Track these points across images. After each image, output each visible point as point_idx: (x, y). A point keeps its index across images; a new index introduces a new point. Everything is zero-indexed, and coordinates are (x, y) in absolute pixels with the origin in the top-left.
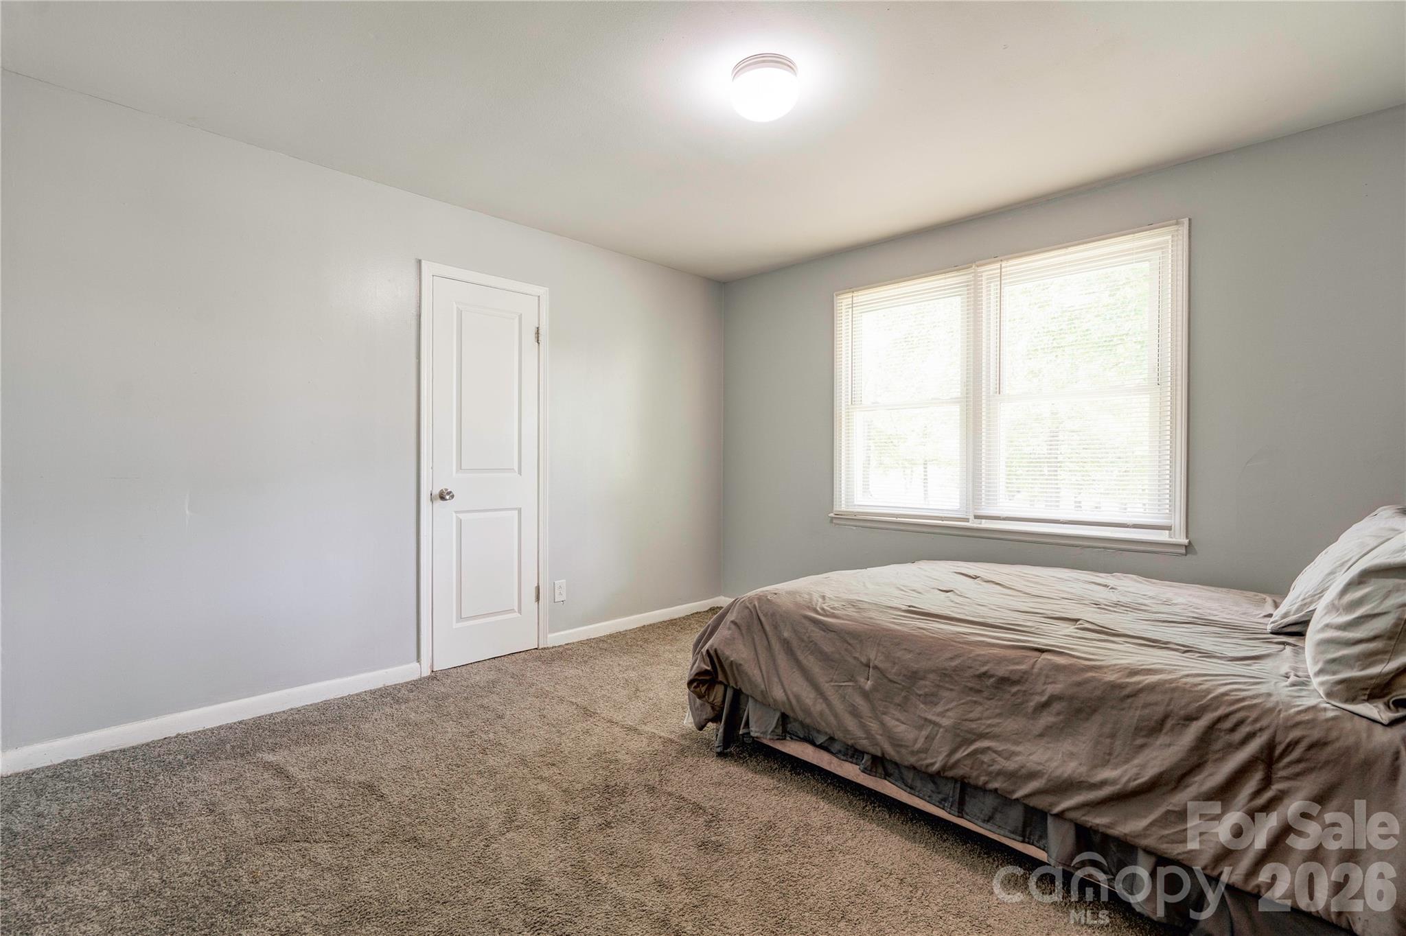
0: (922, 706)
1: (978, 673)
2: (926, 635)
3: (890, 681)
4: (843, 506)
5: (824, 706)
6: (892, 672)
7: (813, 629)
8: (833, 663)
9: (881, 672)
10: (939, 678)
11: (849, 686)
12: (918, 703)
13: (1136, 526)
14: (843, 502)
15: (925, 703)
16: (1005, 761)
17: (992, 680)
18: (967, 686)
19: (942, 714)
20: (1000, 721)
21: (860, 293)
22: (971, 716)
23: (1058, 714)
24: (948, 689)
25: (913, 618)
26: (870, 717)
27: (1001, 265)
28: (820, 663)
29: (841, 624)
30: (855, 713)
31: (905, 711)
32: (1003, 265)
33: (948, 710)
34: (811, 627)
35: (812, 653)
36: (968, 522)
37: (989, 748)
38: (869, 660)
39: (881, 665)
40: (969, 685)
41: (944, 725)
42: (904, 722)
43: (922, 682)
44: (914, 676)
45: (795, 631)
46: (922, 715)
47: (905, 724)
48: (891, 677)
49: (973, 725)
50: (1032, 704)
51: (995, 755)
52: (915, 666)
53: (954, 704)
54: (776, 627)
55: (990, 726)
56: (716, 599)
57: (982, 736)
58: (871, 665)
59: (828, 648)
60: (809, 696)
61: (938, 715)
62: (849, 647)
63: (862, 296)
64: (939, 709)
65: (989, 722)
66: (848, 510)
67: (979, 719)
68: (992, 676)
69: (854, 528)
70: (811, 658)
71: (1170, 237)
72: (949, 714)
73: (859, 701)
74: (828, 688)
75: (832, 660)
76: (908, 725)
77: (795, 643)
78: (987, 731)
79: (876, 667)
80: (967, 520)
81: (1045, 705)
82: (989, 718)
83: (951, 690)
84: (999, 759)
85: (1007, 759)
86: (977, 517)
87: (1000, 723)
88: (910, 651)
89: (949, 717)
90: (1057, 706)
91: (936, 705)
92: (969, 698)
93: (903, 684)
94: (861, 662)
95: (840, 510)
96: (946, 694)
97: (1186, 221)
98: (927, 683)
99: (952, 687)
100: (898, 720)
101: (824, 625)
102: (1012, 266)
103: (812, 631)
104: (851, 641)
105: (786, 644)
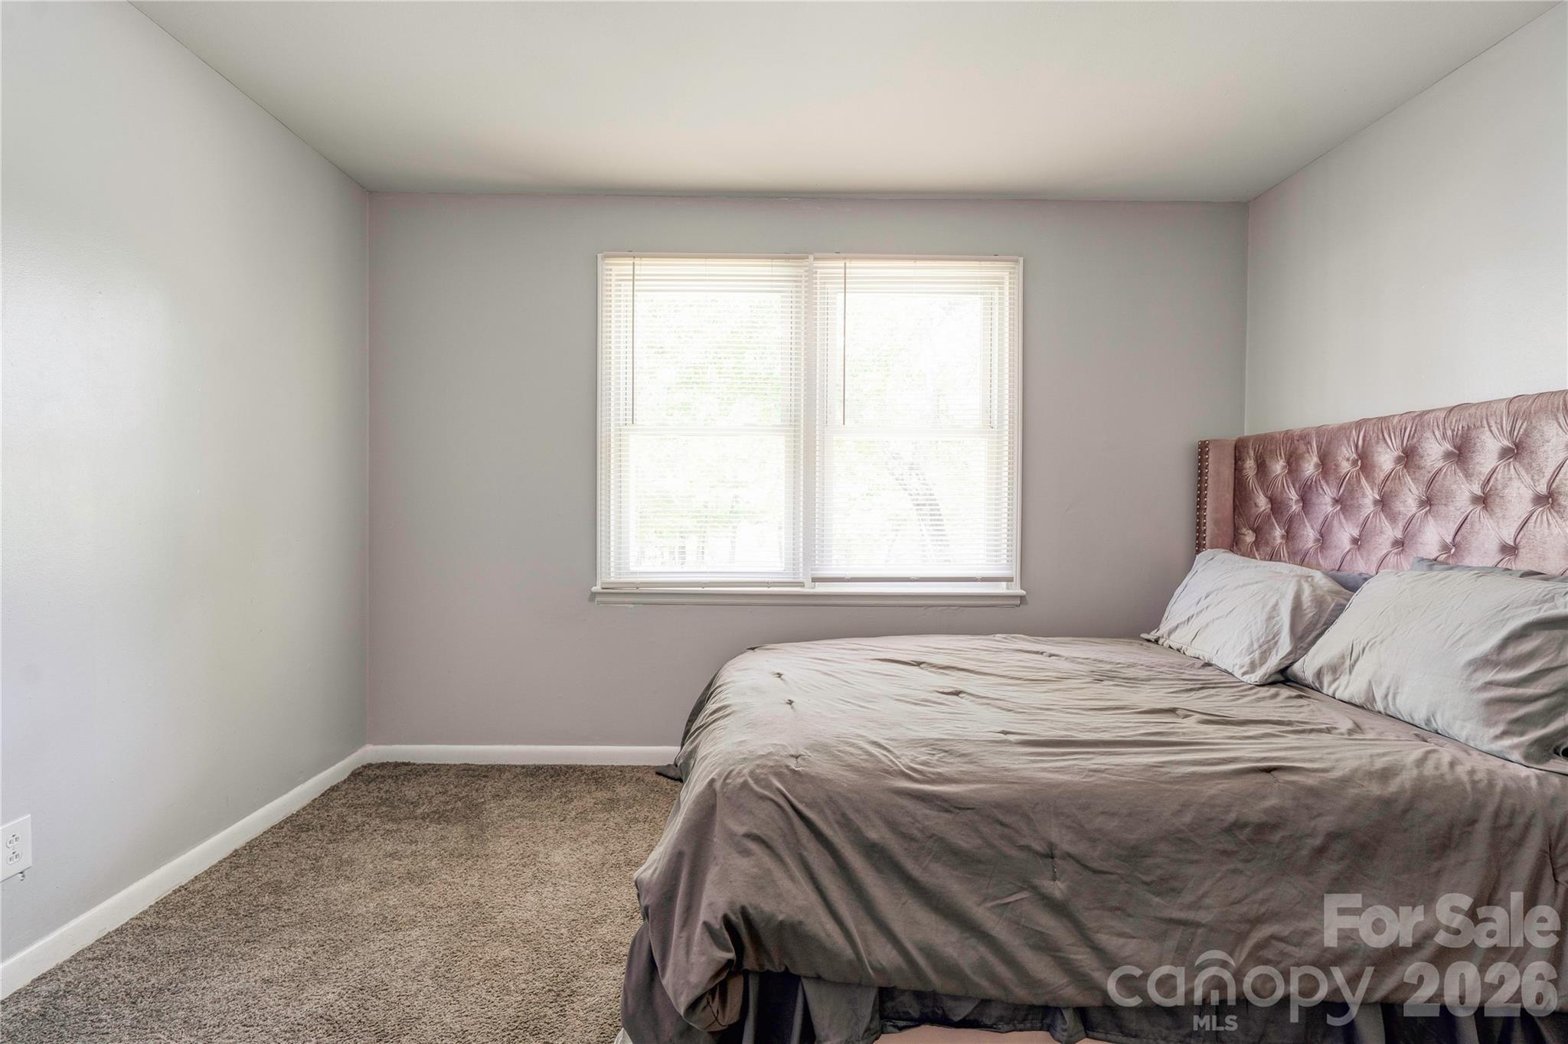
0: (1157, 900)
1: (1225, 825)
2: (1115, 781)
3: (1096, 872)
4: (612, 575)
5: (983, 949)
6: (1095, 856)
7: (927, 812)
8: (982, 867)
9: (1078, 862)
10: (1174, 849)
11: (1022, 899)
12: (1149, 896)
13: (984, 579)
14: (612, 569)
15: (1159, 894)
16: (1296, 950)
17: (1247, 831)
18: (1217, 850)
19: (1195, 906)
20: (1273, 890)
21: (645, 261)
22: (1235, 895)
23: (1342, 858)
24: (1192, 862)
25: (1064, 754)
26: (1072, 945)
27: (845, 263)
28: (956, 873)
29: (974, 791)
30: (1045, 945)
31: (1129, 916)
32: (847, 265)
33: (1204, 896)
34: (921, 810)
35: (937, 858)
36: (803, 586)
37: (1273, 937)
38: (1051, 845)
39: (1073, 850)
40: (1219, 846)
41: (1204, 922)
42: (1134, 936)
43: (1149, 861)
44: (1134, 854)
45: (893, 826)
46: (1160, 915)
47: (1134, 938)
48: (1095, 865)
49: (1242, 909)
50: (1304, 852)
51: (1282, 945)
52: (1132, 837)
53: (1208, 884)
54: (846, 823)
55: (1263, 902)
56: (360, 752)
57: (1257, 921)
58: (1057, 852)
59: (965, 841)
60: (947, 941)
61: (1191, 906)
62: (1006, 831)
63: (648, 267)
64: (1188, 898)
65: (1260, 896)
66: (622, 580)
67: (1246, 896)
68: (1245, 825)
69: (632, 606)
70: (937, 868)
71: (1008, 273)
72: (1208, 901)
73: (1047, 922)
74: (982, 913)
75: (980, 862)
76: (1138, 938)
77: (895, 846)
78: (1263, 910)
79: (1069, 856)
80: (801, 584)
81: (1320, 851)
82: (1256, 891)
83: (1197, 862)
84: (1289, 949)
85: (1298, 945)
86: (815, 580)
87: (1272, 893)
88: (1113, 814)
89: (1208, 908)
90: (1339, 847)
91: (1179, 893)
92: (1224, 868)
93: (1119, 871)
94: (1037, 853)
95: (608, 580)
96: (1191, 870)
97: (1021, 259)
98: (1158, 860)
99: (1196, 857)
100: (1121, 935)
101: (945, 800)
102: (861, 269)
103: (926, 817)
104: (1007, 819)
105: (874, 852)
